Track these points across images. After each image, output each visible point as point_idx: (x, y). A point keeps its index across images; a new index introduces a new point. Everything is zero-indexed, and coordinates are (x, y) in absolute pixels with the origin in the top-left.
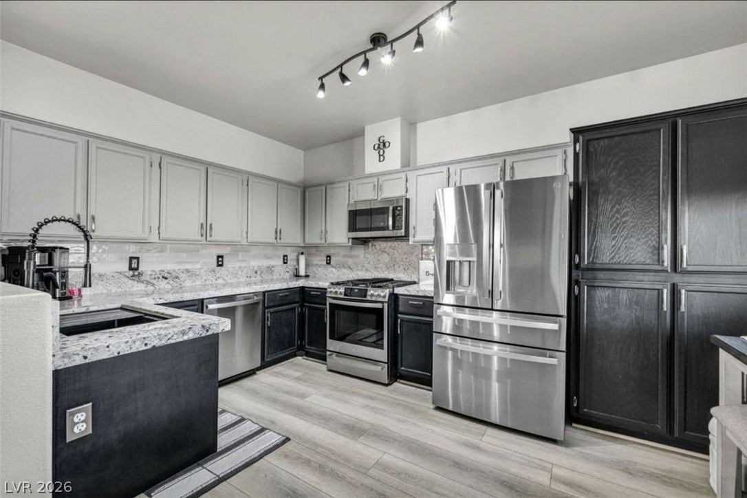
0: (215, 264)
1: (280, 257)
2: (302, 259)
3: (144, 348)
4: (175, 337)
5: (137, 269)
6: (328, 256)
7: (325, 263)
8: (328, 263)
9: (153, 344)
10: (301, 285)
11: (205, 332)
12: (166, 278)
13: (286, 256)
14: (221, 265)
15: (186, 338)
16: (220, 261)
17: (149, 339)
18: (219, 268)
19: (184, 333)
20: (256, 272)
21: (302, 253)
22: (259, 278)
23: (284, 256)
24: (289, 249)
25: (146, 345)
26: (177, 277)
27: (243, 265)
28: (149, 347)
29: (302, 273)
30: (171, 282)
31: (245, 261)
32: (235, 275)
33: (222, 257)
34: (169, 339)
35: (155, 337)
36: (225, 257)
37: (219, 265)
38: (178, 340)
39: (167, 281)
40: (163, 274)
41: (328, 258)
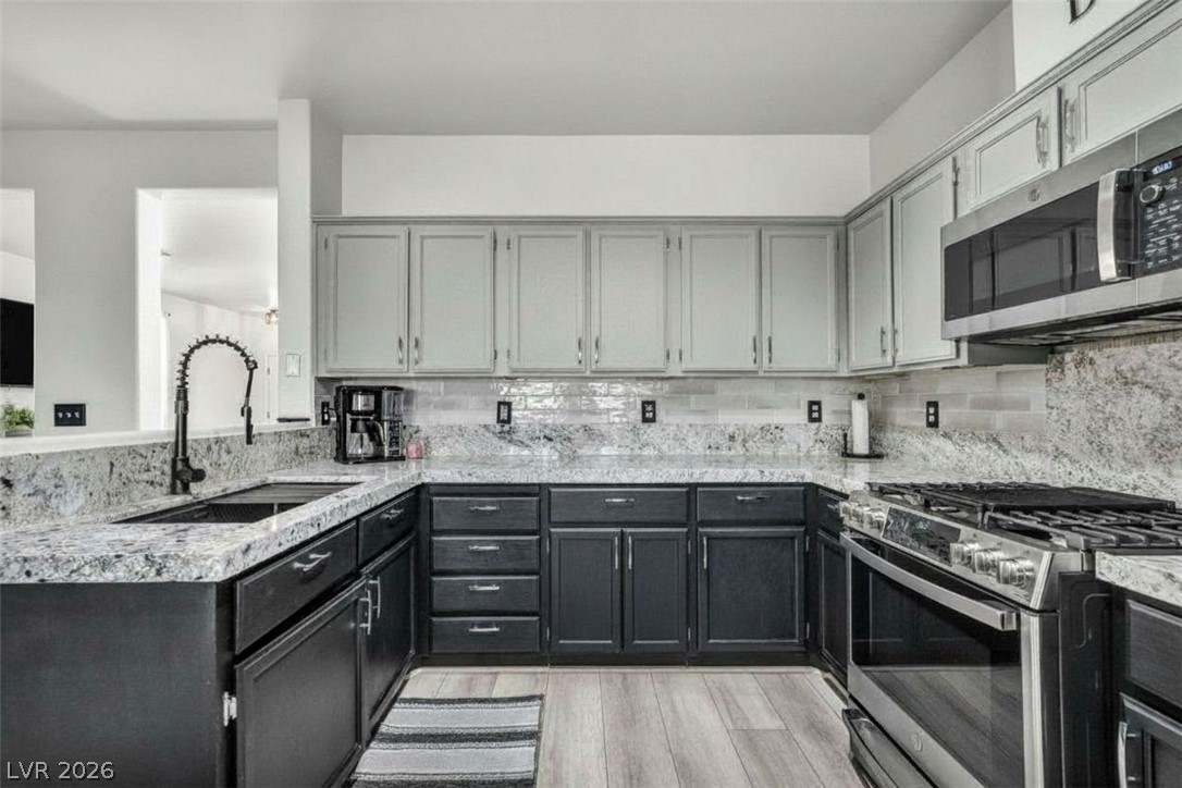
0: (640, 417)
1: (799, 407)
2: (860, 411)
3: (23, 580)
4: (87, 570)
5: (508, 421)
6: (929, 404)
7: (924, 423)
8: (934, 425)
9: (40, 576)
10: (807, 480)
11: (153, 572)
12: (550, 440)
13: (818, 403)
14: (653, 420)
15: (108, 577)
16: (649, 412)
17: (36, 563)
18: (646, 425)
19: (104, 564)
20: (732, 438)
21: (861, 397)
22: (739, 449)
23: (811, 403)
24: (826, 386)
25: (28, 574)
26: (569, 439)
27: (699, 420)
28: (33, 580)
29: (860, 445)
30: (559, 446)
31: (703, 412)
32: (680, 440)
33: (653, 403)
34: (73, 571)
35: (47, 560)
36: (658, 402)
37: (645, 420)
38: (93, 579)
39: (552, 444)
40: (547, 432)
41: (932, 410)
